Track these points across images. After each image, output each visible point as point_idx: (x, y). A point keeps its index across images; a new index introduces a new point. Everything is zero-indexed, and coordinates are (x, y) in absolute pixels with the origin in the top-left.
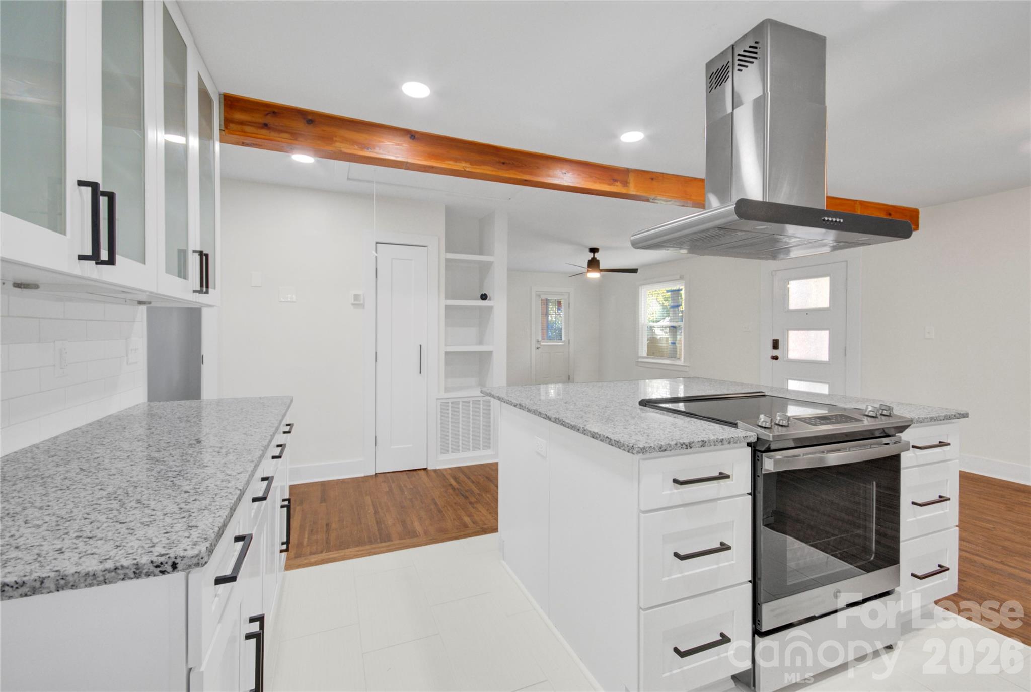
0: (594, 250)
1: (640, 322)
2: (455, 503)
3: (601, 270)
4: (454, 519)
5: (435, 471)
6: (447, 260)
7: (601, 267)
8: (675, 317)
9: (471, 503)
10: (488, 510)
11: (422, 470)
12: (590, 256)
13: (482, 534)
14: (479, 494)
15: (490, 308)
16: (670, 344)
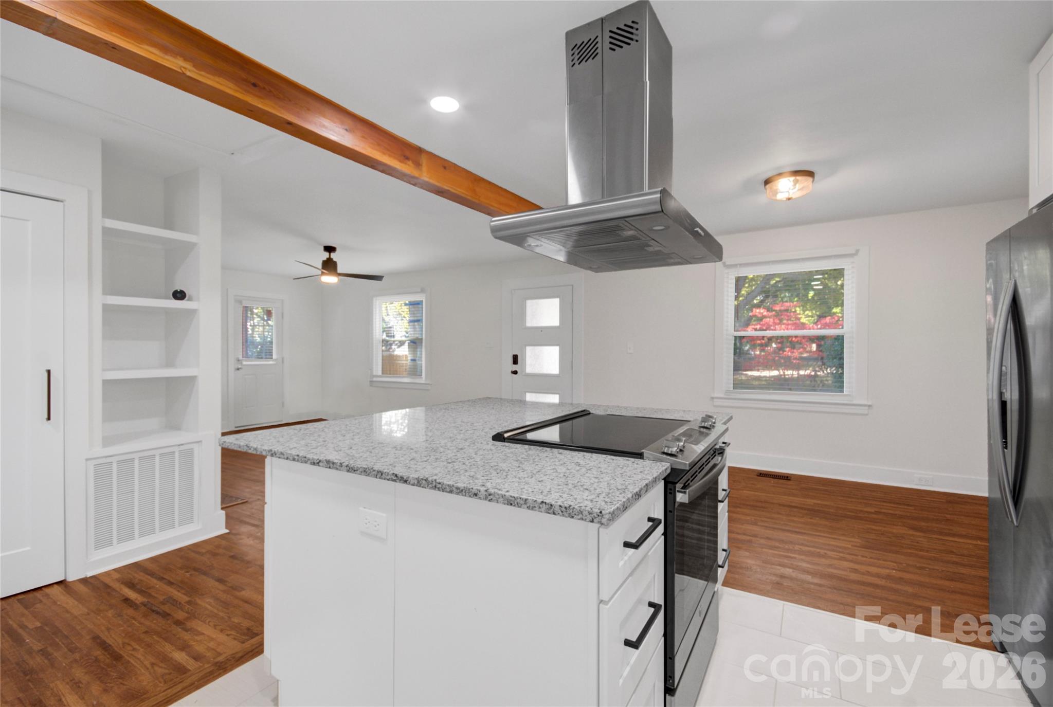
0: (330, 249)
1: (374, 337)
2: (146, 632)
3: (340, 275)
4: (153, 664)
5: (84, 581)
6: (106, 231)
7: (339, 271)
8: (415, 333)
9: (178, 623)
10: (215, 626)
11: (56, 586)
12: (326, 255)
13: (219, 676)
14: (189, 603)
15: (193, 312)
16: (409, 361)
